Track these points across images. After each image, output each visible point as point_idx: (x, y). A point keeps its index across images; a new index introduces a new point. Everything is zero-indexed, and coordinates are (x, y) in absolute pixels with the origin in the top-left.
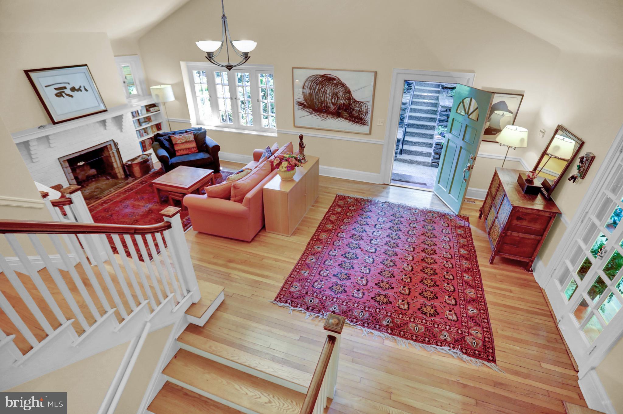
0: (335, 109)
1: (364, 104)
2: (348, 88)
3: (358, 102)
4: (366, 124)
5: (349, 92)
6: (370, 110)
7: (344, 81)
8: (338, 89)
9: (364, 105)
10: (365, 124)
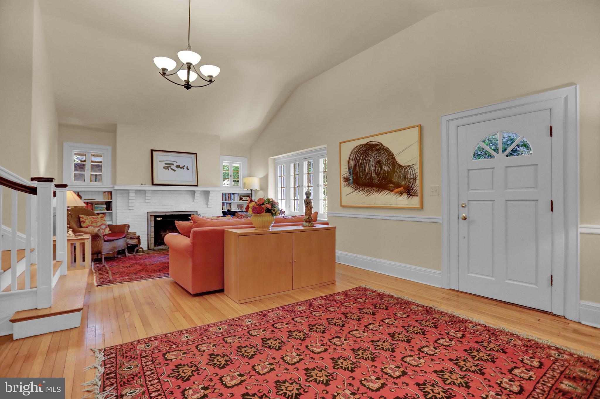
0: (378, 180)
1: (411, 167)
3: (403, 167)
4: (416, 194)
6: (418, 174)
7: (386, 144)
8: (381, 155)
10: (413, 194)
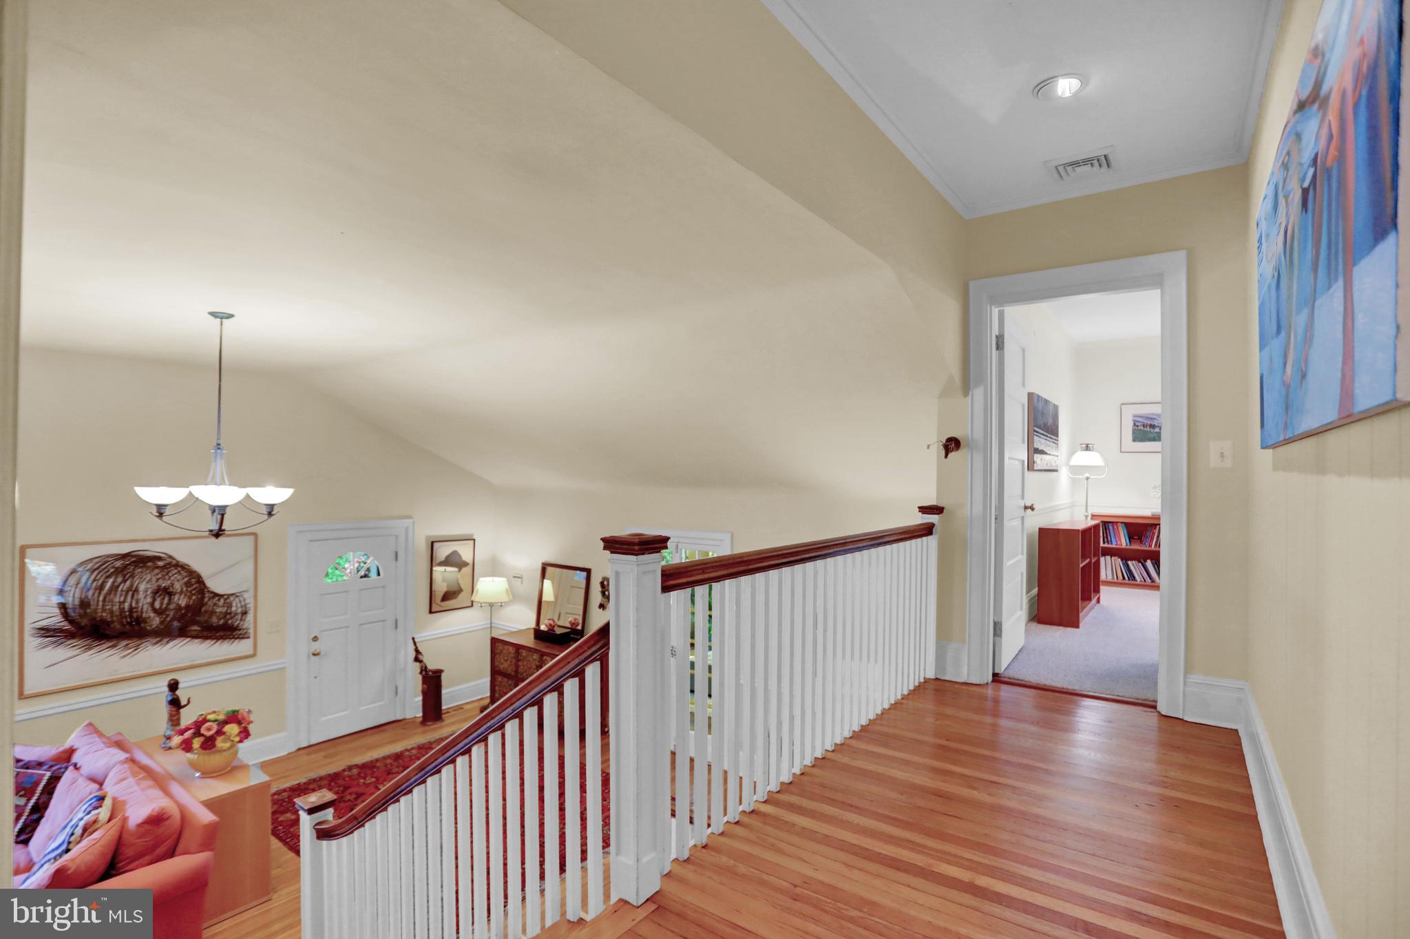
0: (162, 623)
1: (237, 596)
2: (195, 572)
3: (222, 596)
4: (245, 636)
5: (200, 581)
6: (251, 607)
8: (170, 577)
9: (237, 599)
10: (241, 636)
